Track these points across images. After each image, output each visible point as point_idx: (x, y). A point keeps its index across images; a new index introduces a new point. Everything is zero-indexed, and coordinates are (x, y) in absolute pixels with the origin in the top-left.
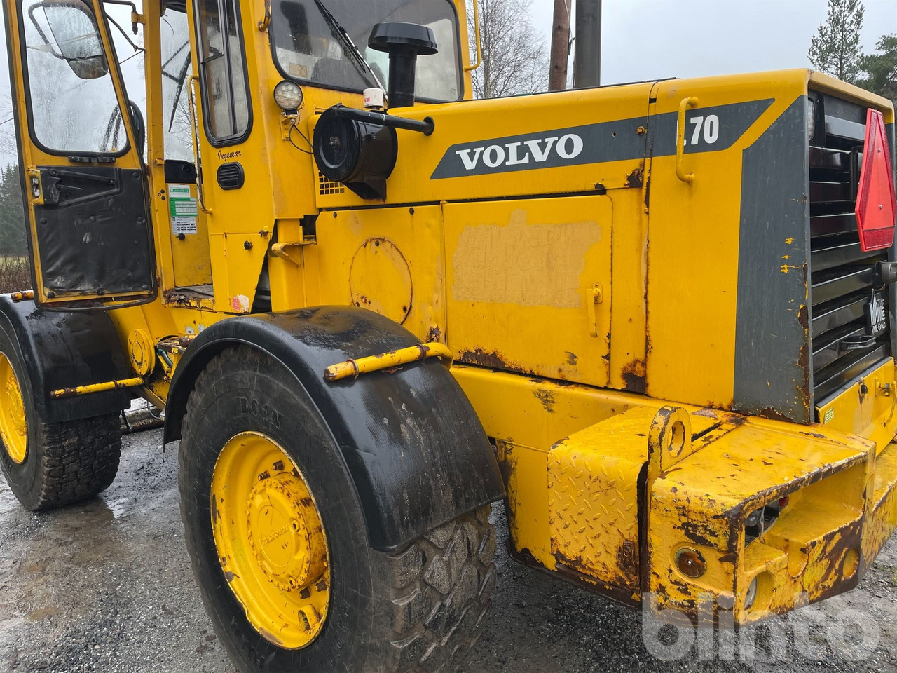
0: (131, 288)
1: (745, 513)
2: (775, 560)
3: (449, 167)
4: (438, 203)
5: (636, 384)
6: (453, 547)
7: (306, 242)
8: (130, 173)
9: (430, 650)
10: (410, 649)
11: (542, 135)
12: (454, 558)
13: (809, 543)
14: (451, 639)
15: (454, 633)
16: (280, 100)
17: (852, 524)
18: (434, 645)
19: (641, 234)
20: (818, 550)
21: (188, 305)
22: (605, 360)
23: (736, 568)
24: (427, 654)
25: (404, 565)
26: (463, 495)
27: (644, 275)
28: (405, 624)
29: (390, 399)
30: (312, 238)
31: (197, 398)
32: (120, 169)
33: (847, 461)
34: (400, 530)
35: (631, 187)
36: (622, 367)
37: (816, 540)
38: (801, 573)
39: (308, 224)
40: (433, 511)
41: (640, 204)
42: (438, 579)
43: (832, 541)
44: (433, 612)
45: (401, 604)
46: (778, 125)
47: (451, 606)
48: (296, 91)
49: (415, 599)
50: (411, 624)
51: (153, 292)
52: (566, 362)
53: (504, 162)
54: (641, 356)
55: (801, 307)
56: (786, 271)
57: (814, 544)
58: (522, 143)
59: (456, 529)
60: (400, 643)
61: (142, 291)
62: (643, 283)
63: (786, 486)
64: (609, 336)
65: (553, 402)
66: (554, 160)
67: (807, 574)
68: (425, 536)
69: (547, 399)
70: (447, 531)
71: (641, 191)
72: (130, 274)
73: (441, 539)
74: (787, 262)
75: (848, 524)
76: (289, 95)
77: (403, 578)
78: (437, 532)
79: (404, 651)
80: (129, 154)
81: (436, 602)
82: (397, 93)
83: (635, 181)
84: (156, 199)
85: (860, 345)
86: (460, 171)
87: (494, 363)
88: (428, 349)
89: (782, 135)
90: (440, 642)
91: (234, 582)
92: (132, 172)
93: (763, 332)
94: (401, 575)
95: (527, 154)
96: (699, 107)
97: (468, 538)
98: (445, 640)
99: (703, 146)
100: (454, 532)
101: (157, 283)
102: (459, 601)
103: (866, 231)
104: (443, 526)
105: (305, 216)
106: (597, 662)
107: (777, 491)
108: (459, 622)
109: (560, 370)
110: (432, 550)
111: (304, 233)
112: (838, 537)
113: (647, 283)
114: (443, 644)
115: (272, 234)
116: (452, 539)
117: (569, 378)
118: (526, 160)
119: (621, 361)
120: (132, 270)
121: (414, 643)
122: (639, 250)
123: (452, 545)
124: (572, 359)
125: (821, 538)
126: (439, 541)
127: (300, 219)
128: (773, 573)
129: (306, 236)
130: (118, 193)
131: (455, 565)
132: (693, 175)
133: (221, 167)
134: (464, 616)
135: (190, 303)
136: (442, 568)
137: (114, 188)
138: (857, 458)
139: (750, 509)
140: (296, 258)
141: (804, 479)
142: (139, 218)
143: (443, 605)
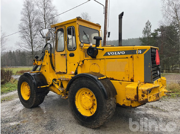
1: (149, 90)
3: (106, 54)
5: (132, 80)
9: (110, 113)
11: (120, 51)
19: (132, 63)
22: (128, 78)
23: (148, 96)
31: (73, 84)
34: (108, 97)
35: (131, 58)
40: (111, 95)
53: (114, 54)
54: (133, 77)
55: (151, 71)
58: (117, 52)
64: (129, 75)
66: (121, 54)
69: (121, 83)
76: (82, 45)
78: (111, 98)
82: (97, 45)
85: (157, 76)
86: (108, 55)
87: (113, 79)
94: (108, 103)
96: (139, 49)
99: (139, 53)
100: (113, 98)
103: (157, 63)
105: (82, 60)
109: (122, 80)
112: (157, 94)
113: (133, 68)
115: (79, 63)
117: (124, 80)
118: (117, 54)
119: (130, 78)
122: (132, 65)
124: (124, 78)
125: (155, 94)
128: (151, 97)
129: (83, 63)
132: (139, 56)
133: (70, 54)
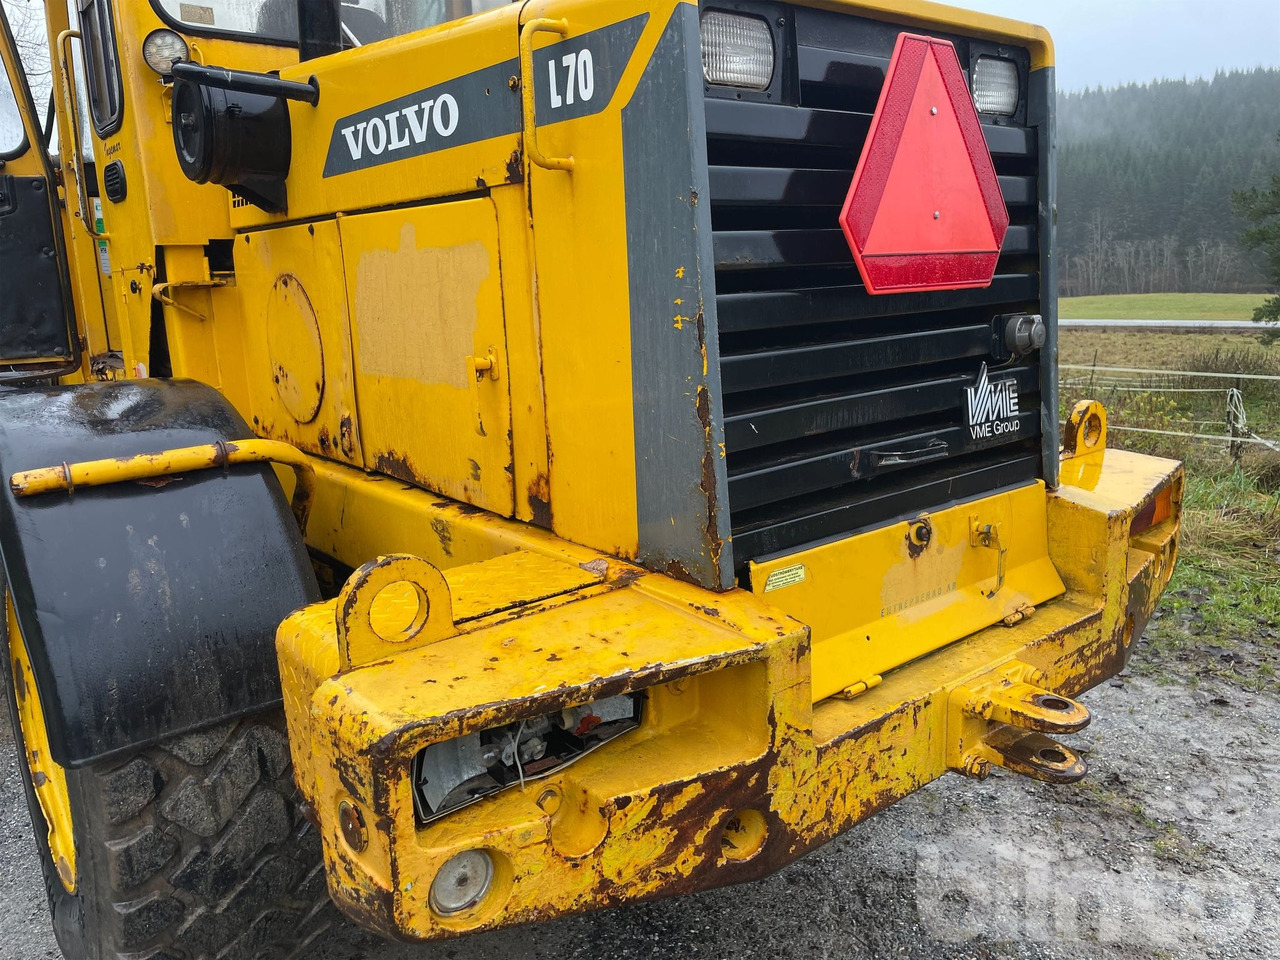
0: (35, 352)
1: (404, 748)
2: (511, 828)
3: (337, 157)
4: (332, 216)
5: (542, 514)
6: (226, 766)
7: (217, 280)
8: (28, 182)
9: (190, 919)
10: (140, 916)
11: (418, 98)
12: (227, 781)
13: (612, 799)
14: (237, 902)
15: (241, 894)
16: (153, 60)
17: (734, 769)
18: (200, 911)
19: (529, 263)
20: (638, 813)
21: (104, 376)
22: (508, 473)
23: (393, 841)
24: (186, 925)
25: (115, 790)
26: (245, 685)
27: (537, 335)
28: (122, 879)
29: (128, 528)
30: (229, 275)
32: (12, 178)
33: (706, 659)
34: (94, 737)
35: (512, 183)
36: (528, 485)
37: (631, 794)
38: (593, 850)
39: (219, 254)
40: (174, 707)
41: (524, 212)
42: (187, 813)
43: (676, 798)
44: (185, 863)
45: (113, 849)
46: (656, 62)
47: (222, 854)
48: (178, 45)
49: (140, 843)
50: (134, 879)
51: (72, 359)
52: (470, 477)
53: (386, 147)
54: (544, 470)
55: (699, 389)
56: (679, 326)
57: (623, 803)
58: (401, 113)
59: (235, 736)
60: (125, 906)
61: (52, 357)
62: (538, 346)
63: (524, 700)
64: (510, 434)
65: (449, 540)
66: (433, 140)
67: (607, 853)
68: (162, 747)
69: (445, 535)
70: (212, 740)
71: (523, 189)
72: (33, 332)
73: (198, 751)
74: (679, 310)
75: (725, 768)
76: (168, 51)
77: (113, 809)
78: (187, 740)
79: (128, 918)
80: (28, 154)
81: (192, 847)
82: (308, 41)
83: (516, 173)
84: (71, 221)
85: (901, 457)
86: (348, 162)
87: (406, 475)
88: (235, 449)
89: (661, 81)
90: (213, 907)
91: (44, 788)
92: (32, 180)
93: (661, 432)
94: (110, 805)
95: (407, 130)
96: (571, 35)
97: (260, 750)
98: (225, 903)
99: (579, 107)
100: (229, 741)
101: (81, 346)
102: (241, 845)
103: (866, 256)
104: (203, 731)
105: (210, 240)
106: (590, 942)
107: (498, 710)
108: (250, 878)
109: (466, 489)
110: (179, 768)
111: (212, 267)
112: (693, 792)
113: (541, 347)
114: (219, 911)
115: (155, 269)
116: (223, 751)
117: (476, 502)
118: (406, 142)
119: (525, 475)
120: (36, 325)
121: (148, 908)
122: (529, 291)
123: (225, 762)
124: (476, 470)
125: (646, 791)
126: (191, 755)
127: (204, 246)
128: (507, 850)
129: (215, 273)
130: (9, 212)
131: (228, 793)
132: (572, 159)
133: (107, 167)
134: (260, 869)
135: (106, 375)
136: (196, 796)
137: (4, 205)
138: (734, 656)
139: (419, 740)
140: (200, 306)
141: (578, 689)
142: (45, 249)
143: (204, 854)
